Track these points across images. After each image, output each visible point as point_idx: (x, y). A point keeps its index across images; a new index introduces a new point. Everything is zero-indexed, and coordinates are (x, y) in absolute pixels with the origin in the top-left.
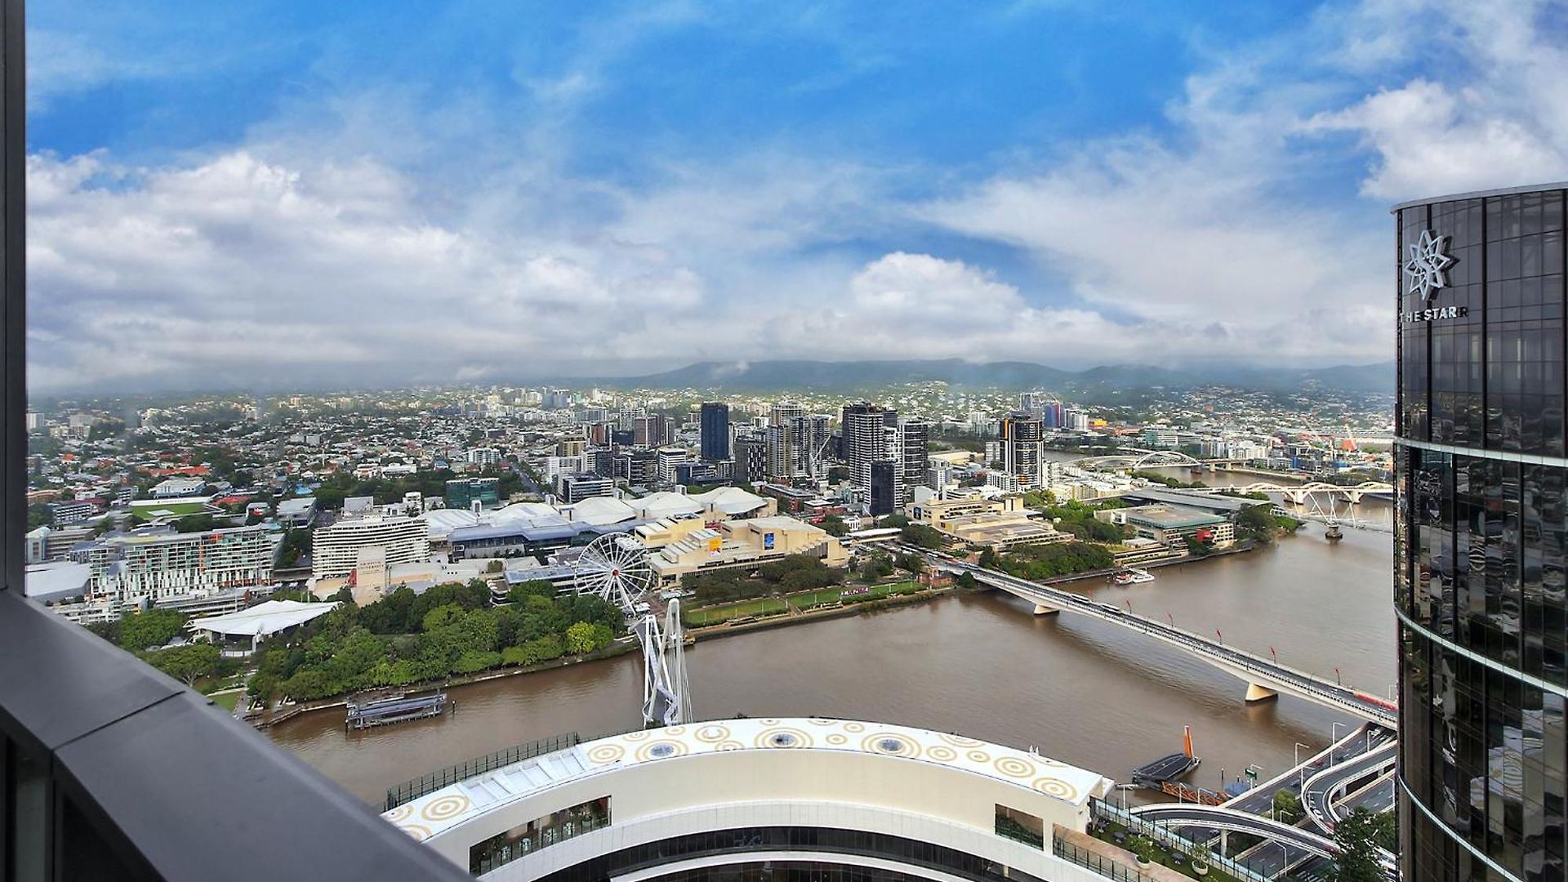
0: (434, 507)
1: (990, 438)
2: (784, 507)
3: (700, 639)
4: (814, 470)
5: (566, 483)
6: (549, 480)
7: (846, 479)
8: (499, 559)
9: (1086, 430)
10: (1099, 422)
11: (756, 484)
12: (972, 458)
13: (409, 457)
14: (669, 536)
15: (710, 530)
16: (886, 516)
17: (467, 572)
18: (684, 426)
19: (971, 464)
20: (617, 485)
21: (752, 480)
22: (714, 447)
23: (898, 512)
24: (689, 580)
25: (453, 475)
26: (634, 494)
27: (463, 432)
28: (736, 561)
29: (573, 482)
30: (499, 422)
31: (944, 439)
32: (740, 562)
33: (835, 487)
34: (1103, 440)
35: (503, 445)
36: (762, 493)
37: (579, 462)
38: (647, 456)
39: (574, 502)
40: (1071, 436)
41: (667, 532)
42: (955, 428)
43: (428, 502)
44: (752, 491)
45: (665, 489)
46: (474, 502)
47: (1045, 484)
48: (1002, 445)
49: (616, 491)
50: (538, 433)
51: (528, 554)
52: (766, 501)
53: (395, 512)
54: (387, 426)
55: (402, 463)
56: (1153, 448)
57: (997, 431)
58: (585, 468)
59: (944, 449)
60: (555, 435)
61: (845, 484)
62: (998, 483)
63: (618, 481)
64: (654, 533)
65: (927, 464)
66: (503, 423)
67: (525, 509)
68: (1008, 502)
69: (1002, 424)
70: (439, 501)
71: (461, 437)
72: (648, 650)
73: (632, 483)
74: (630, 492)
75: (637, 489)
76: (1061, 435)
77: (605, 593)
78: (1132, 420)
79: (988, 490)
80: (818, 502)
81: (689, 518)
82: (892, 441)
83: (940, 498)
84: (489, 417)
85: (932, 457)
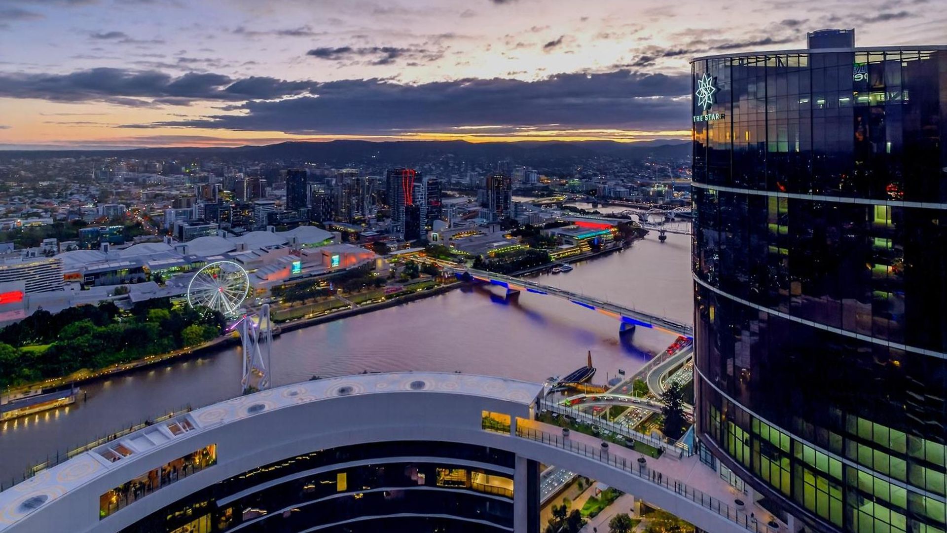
0: (69, 249)
1: (481, 188)
2: (345, 237)
3: (285, 330)
4: (367, 212)
5: (181, 228)
6: (167, 226)
7: (388, 217)
8: (123, 285)
9: (536, 182)
10: (543, 177)
11: (326, 223)
12: (470, 202)
13: (46, 211)
14: (261, 261)
15: (293, 256)
16: (415, 241)
17: (97, 295)
18: (274, 185)
19: (469, 205)
20: (221, 227)
21: (324, 220)
22: (296, 198)
23: (423, 238)
24: (276, 291)
25: (85, 224)
26: (235, 234)
27: (93, 192)
28: (311, 276)
29: (186, 226)
30: (125, 185)
31: (452, 190)
32: (315, 276)
33: (381, 223)
34: (546, 188)
35: (129, 202)
36: (331, 229)
37: (191, 212)
38: (245, 207)
39: (187, 241)
40: (529, 186)
41: (261, 259)
42: (458, 183)
43: (64, 245)
44: (323, 228)
45: (259, 229)
46: (103, 244)
47: (512, 215)
48: (487, 192)
49: (221, 232)
50: (157, 192)
51: (149, 280)
52: (332, 234)
53: (33, 254)
54: (26, 189)
55: (40, 216)
56: (573, 192)
57: (484, 184)
58: (196, 216)
59: (452, 197)
60: (172, 193)
61: (388, 221)
62: (484, 216)
63: (224, 224)
64: (249, 260)
65: (442, 206)
66: (129, 186)
67: (145, 247)
68: (491, 228)
69: (488, 180)
70: (74, 244)
71: (93, 197)
72: (246, 341)
73: (234, 226)
74: (232, 232)
75: (237, 230)
76: (522, 186)
77: (211, 305)
78: (562, 177)
79: (478, 221)
80: (369, 233)
81: (278, 248)
82: (419, 192)
83: (450, 227)
84: (117, 181)
85: (445, 201)
